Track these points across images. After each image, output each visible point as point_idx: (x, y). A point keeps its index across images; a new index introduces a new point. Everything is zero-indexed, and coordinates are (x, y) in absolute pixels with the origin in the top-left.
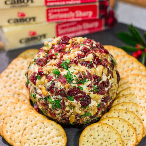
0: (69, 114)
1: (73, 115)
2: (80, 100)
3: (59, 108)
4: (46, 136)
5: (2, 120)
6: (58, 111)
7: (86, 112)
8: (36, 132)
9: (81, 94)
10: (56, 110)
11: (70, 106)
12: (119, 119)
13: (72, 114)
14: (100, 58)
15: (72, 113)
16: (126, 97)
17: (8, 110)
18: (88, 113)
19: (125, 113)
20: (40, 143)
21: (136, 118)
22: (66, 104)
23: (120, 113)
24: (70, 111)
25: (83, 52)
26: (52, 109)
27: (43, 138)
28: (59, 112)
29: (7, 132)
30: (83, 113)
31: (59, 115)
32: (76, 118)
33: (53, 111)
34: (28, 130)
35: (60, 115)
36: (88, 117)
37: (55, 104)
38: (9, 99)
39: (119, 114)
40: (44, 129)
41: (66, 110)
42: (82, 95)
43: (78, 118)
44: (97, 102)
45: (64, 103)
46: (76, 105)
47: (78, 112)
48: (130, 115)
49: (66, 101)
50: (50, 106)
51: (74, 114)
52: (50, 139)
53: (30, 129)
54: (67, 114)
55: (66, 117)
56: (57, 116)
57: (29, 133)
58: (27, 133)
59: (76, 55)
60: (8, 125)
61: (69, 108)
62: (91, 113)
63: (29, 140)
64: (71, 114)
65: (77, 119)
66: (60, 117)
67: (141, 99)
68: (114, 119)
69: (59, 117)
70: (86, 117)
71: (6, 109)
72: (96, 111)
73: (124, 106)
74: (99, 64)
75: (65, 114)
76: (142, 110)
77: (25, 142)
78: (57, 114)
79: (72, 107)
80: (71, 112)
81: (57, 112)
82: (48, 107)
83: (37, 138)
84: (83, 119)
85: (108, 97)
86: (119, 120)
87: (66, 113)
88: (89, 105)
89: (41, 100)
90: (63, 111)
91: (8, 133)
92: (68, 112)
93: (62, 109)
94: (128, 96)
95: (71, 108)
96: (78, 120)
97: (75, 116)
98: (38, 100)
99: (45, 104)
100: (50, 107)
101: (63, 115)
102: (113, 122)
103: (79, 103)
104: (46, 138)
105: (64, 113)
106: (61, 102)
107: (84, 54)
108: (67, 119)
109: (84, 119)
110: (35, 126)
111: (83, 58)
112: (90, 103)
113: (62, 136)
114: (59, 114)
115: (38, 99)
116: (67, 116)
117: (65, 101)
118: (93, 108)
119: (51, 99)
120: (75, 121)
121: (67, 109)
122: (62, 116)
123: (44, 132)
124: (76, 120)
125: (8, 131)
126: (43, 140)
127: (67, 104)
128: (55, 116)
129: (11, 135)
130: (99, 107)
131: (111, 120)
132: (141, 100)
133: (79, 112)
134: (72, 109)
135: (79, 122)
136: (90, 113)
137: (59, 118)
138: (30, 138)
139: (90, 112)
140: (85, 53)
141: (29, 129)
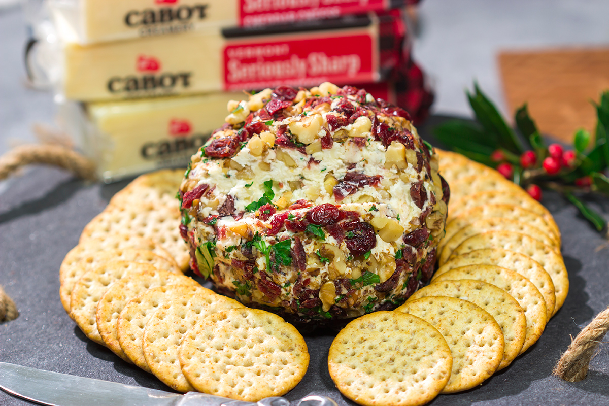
0: (316, 280)
1: (330, 282)
2: (346, 238)
3: (288, 264)
4: (251, 347)
5: (115, 314)
6: (285, 274)
7: (364, 271)
8: (223, 334)
9: (348, 221)
10: (279, 271)
11: (319, 254)
12: (461, 302)
13: (327, 278)
14: (390, 125)
15: (326, 274)
16: (473, 257)
17: (128, 289)
18: (371, 273)
19: (477, 289)
20: (232, 359)
21: (508, 301)
22: (306, 252)
23: (463, 288)
24: (319, 269)
25: (343, 113)
26: (267, 271)
27: (241, 350)
28: (289, 277)
29: (134, 339)
30: (356, 274)
31: (288, 288)
32: (338, 292)
33: (271, 277)
34: (201, 326)
35: (292, 285)
36: (372, 289)
37: (276, 257)
38: (126, 267)
39: (459, 290)
40: (247, 329)
41: (308, 267)
42: (348, 223)
43: (344, 291)
44: (393, 243)
45: (300, 247)
46: (336, 252)
47: (342, 272)
48: (491, 293)
49: (308, 243)
50: (261, 263)
51: (330, 280)
52: (262, 353)
53: (207, 324)
54: (313, 279)
55: (310, 291)
56: (283, 292)
57: (204, 333)
58: (198, 333)
59: (325, 120)
60: (134, 322)
61: (318, 261)
62: (378, 276)
63: (202, 350)
64: (324, 282)
65: (340, 295)
66: (292, 292)
67: (516, 260)
68: (446, 302)
69: (288, 293)
70: (365, 288)
71: (123, 287)
72: (394, 266)
73: (472, 274)
74: (390, 138)
75: (308, 281)
76: (525, 286)
77: (191, 352)
78: (283, 285)
79: (325, 256)
80: (322, 272)
81: (282, 280)
82: (257, 266)
83: (225, 349)
84: (357, 293)
85: (422, 231)
86: (461, 306)
87: (310, 276)
88: (373, 251)
89: (231, 253)
90: (299, 274)
91: (137, 342)
92: (314, 273)
93: (296, 266)
94: (481, 252)
95: (322, 260)
96: (344, 295)
97: (336, 284)
98: (221, 254)
99: (246, 263)
100: (261, 267)
101: (301, 286)
102: (442, 309)
103: (342, 244)
104: (249, 350)
105: (304, 279)
106: (293, 245)
107: (344, 117)
108: (312, 297)
109: (359, 294)
110: (221, 320)
111: (343, 127)
112: (373, 244)
113: (297, 350)
114: (288, 284)
115: (224, 252)
116: (311, 288)
117: (303, 243)
118: (384, 260)
119: (263, 242)
120: (337, 301)
121: (312, 264)
122: (297, 290)
123: (245, 338)
124: (338, 297)
125: (135, 335)
126: (242, 355)
127: (309, 249)
128: (275, 292)
129: (143, 344)
130: (400, 258)
131: (437, 302)
132: (517, 263)
133: (345, 270)
134: (324, 263)
135: (348, 304)
136: (376, 273)
137: (290, 296)
138: (203, 345)
139: (374, 271)
140: (349, 114)
141: (205, 325)
